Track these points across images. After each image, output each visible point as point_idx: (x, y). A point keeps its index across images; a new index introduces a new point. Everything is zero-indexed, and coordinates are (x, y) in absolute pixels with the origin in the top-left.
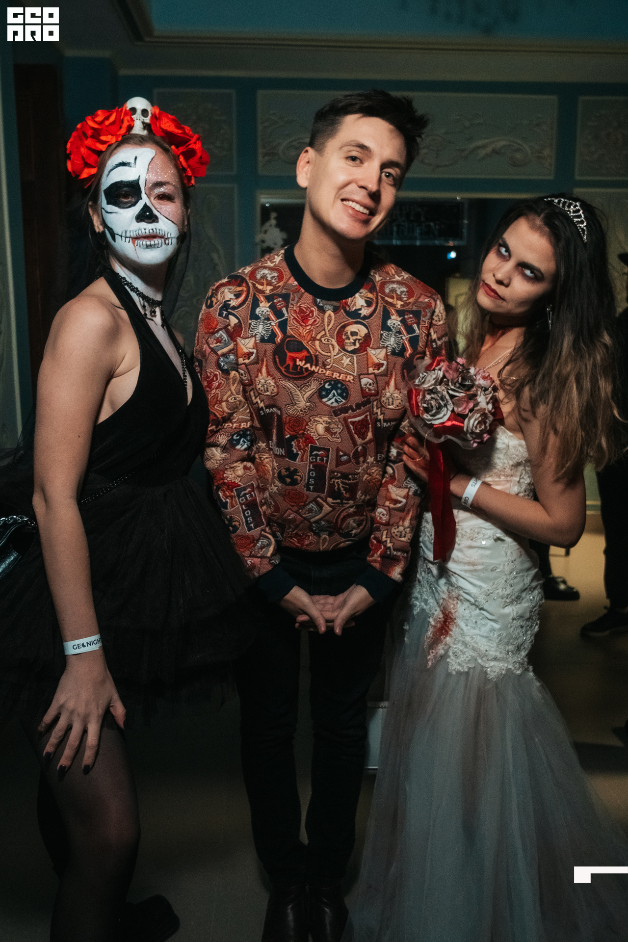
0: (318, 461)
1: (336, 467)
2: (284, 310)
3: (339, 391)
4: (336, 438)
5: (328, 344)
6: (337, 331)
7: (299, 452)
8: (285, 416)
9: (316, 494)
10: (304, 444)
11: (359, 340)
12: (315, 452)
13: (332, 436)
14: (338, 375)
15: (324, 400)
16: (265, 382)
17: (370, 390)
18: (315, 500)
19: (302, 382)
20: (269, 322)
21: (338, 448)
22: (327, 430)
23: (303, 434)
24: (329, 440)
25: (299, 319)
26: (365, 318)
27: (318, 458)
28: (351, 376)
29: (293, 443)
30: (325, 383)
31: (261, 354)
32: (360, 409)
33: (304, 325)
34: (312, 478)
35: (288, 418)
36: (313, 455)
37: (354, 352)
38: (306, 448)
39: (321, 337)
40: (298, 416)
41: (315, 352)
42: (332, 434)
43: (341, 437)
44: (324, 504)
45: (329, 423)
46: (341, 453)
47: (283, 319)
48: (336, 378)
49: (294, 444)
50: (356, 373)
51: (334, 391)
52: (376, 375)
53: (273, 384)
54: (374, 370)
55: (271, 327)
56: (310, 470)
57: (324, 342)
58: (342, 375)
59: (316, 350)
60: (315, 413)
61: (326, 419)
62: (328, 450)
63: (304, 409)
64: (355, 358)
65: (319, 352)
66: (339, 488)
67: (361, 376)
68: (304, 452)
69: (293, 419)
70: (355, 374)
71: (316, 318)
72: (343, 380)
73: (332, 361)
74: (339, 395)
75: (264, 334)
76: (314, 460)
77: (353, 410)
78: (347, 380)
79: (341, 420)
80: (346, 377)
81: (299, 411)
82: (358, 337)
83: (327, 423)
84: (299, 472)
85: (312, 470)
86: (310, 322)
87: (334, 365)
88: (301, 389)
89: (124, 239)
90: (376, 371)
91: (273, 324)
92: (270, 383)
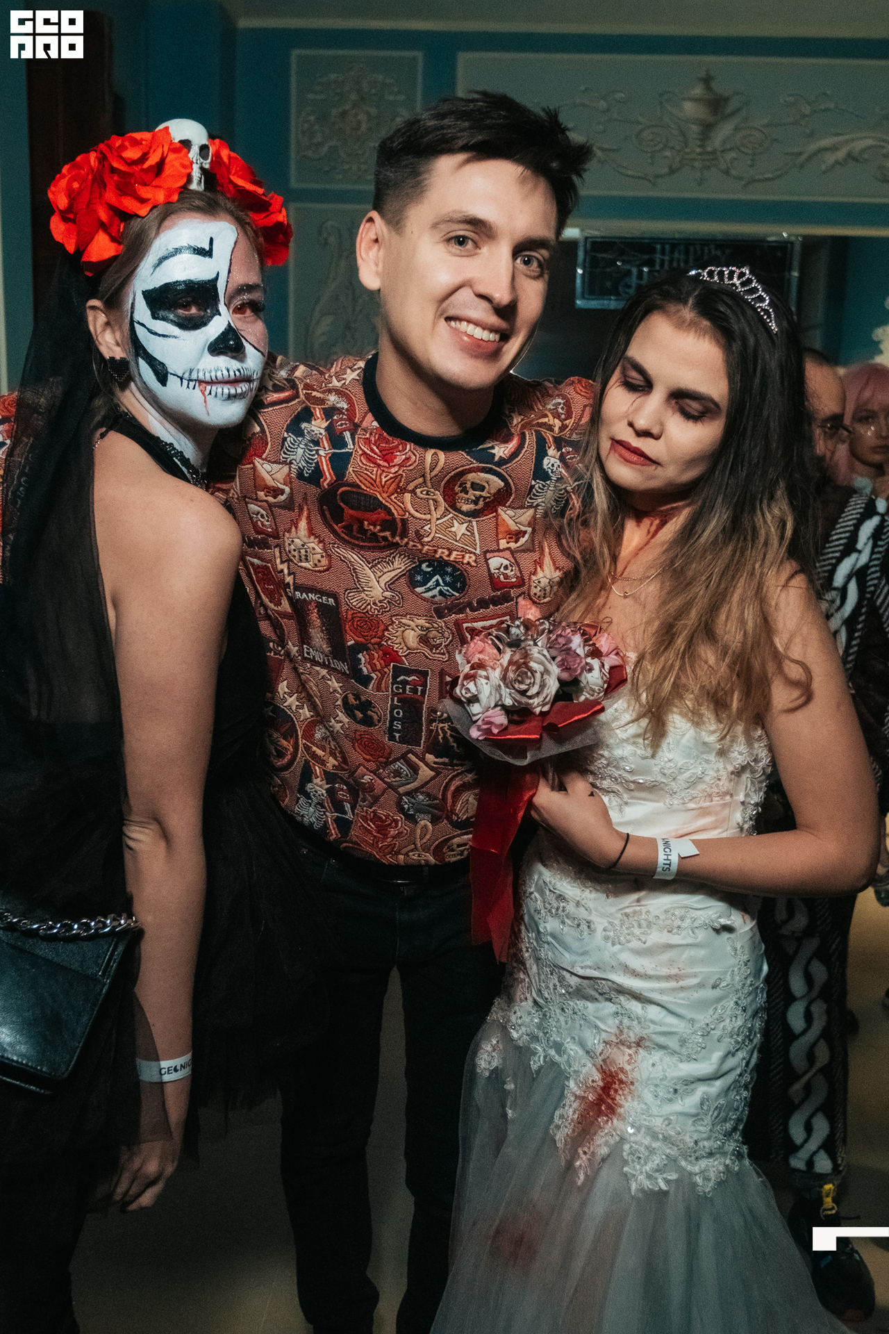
0: (407, 692)
1: (440, 700)
2: (347, 435)
3: (448, 579)
4: (440, 653)
5: (428, 500)
6: (446, 479)
7: (373, 675)
8: (344, 608)
9: (405, 747)
10: (382, 662)
11: (485, 498)
12: (402, 678)
13: (431, 650)
14: (447, 553)
15: (419, 590)
16: (303, 545)
17: (506, 577)
18: (404, 757)
19: (377, 554)
20: (316, 448)
21: (442, 669)
22: (424, 640)
23: (379, 644)
24: (427, 657)
25: (376, 454)
26: (502, 462)
27: (408, 687)
28: (471, 555)
29: (360, 656)
30: (421, 562)
31: (298, 499)
32: (487, 607)
33: (386, 464)
34: (398, 719)
35: (350, 613)
36: (398, 683)
37: (468, 514)
38: (386, 670)
39: (416, 487)
40: (367, 612)
41: (402, 513)
42: (431, 648)
43: (448, 651)
44: (421, 764)
45: (427, 629)
46: (448, 677)
47: (343, 451)
48: (441, 557)
49: (363, 659)
50: (478, 549)
51: (438, 577)
52: (512, 552)
53: (318, 550)
54: (508, 543)
55: (316, 456)
56: (393, 707)
57: (422, 496)
58: (455, 553)
59: (405, 510)
60: (402, 611)
61: (422, 622)
62: (424, 674)
63: (380, 602)
64: (474, 523)
65: (410, 514)
66: (445, 738)
67: (488, 555)
68: (383, 676)
69: (359, 615)
70: (478, 552)
71: (410, 453)
72: (456, 562)
73: (434, 529)
74: (446, 584)
75: (304, 467)
76: (401, 691)
77: (473, 610)
78: (465, 561)
79: (451, 625)
81: (369, 604)
82: (484, 494)
83: (422, 628)
84: (374, 707)
85: (397, 707)
86: (397, 461)
87: (437, 535)
88: (373, 566)
89: (185, 382)
90: (513, 545)
91: (322, 453)
92: (314, 549)
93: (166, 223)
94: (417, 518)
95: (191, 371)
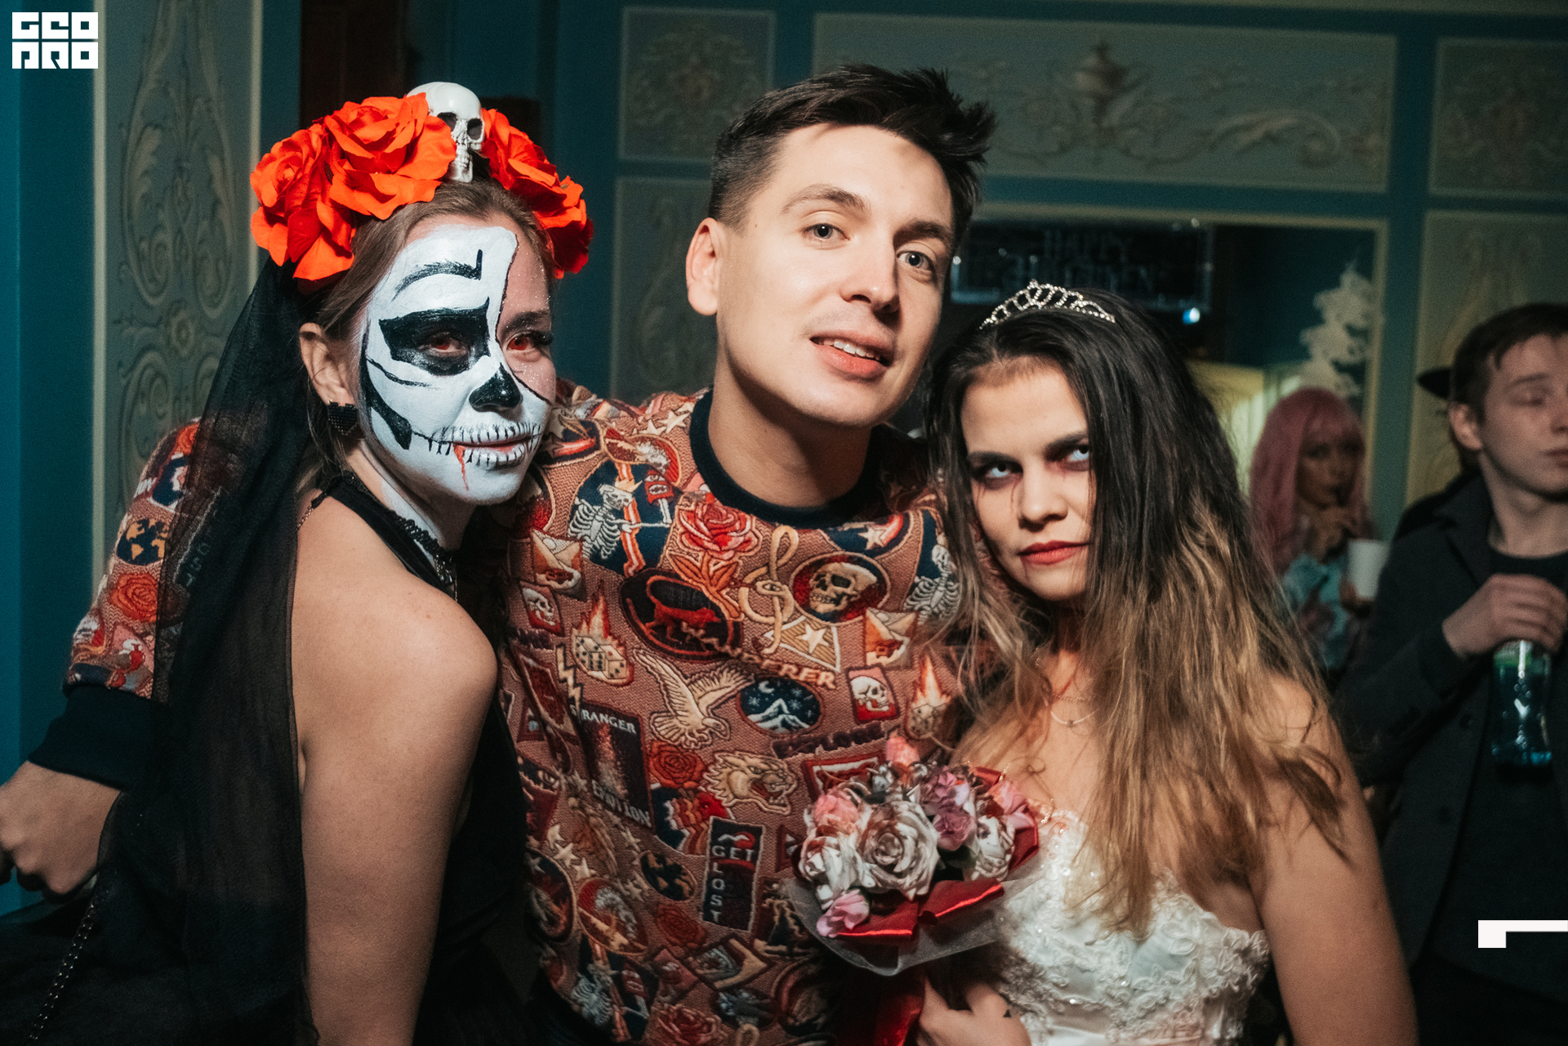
0: (732, 857)
1: (777, 870)
2: (664, 505)
3: (795, 705)
4: (779, 805)
5: (771, 597)
6: (798, 570)
7: (686, 832)
8: (649, 737)
9: (725, 930)
10: (698, 814)
11: (850, 596)
12: (725, 837)
13: (767, 799)
15: (754, 718)
16: (596, 648)
17: (875, 704)
18: (724, 943)
19: (696, 666)
20: (619, 521)
21: (782, 826)
22: (758, 785)
23: (696, 791)
24: (761, 809)
25: (702, 533)
26: (877, 551)
27: (733, 850)
28: (829, 674)
29: (668, 804)
30: (758, 681)
31: (592, 588)
32: (847, 745)
33: (716, 547)
34: (717, 893)
35: (655, 744)
36: (718, 844)
37: (826, 617)
38: (703, 825)
39: (756, 580)
40: (680, 745)
41: (735, 613)
42: (768, 796)
43: (791, 803)
44: (747, 952)
45: (763, 771)
46: (789, 839)
47: (656, 525)
48: (787, 675)
49: (671, 809)
50: (838, 666)
52: (884, 670)
53: (617, 655)
54: (878, 657)
55: (618, 533)
56: (712, 876)
57: (764, 591)
58: (806, 671)
59: (740, 611)
60: (729, 745)
61: (756, 761)
62: (755, 832)
63: (699, 731)
64: (834, 630)
65: (746, 616)
66: (783, 918)
67: (852, 674)
68: (698, 834)
69: (668, 748)
70: (838, 669)
71: (750, 534)
72: (808, 683)
73: (778, 637)
74: (792, 711)
75: (601, 546)
76: (723, 854)
77: (827, 748)
78: (820, 682)
79: (796, 768)
80: (817, 676)
81: (683, 734)
82: (849, 591)
83: (756, 770)
84: (685, 874)
85: (718, 876)
86: (732, 543)
87: (782, 645)
88: (692, 683)
89: (435, 446)
90: (884, 660)
91: (626, 527)
92: (610, 654)
93: (416, 230)
94: (755, 622)
95: (444, 430)
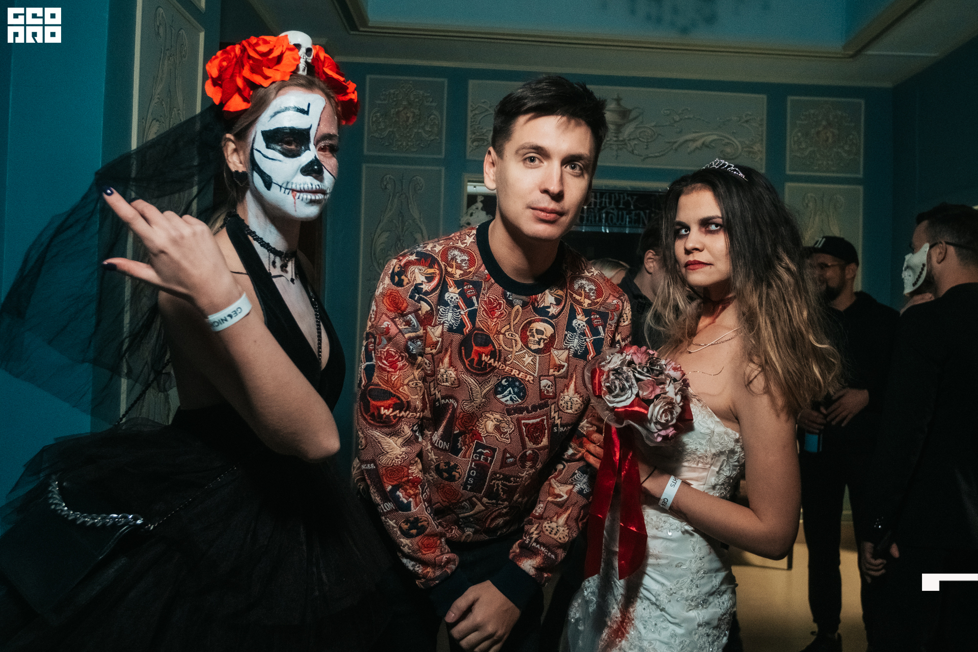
0: (481, 460)
1: (500, 469)
2: (474, 299)
3: (516, 390)
4: (505, 438)
5: (512, 339)
6: (522, 326)
7: (463, 448)
8: (460, 411)
9: (472, 494)
10: (470, 440)
11: (544, 340)
12: (480, 450)
13: (501, 435)
14: (518, 372)
15: (499, 396)
16: (445, 373)
17: (548, 392)
18: (469, 499)
21: (506, 449)
22: (497, 428)
23: (472, 429)
24: (497, 439)
26: (553, 317)
27: (482, 456)
29: (460, 438)
30: (502, 379)
32: (536, 411)
34: (472, 477)
35: (462, 414)
36: (477, 453)
37: (537, 351)
38: (472, 444)
39: (505, 332)
40: (472, 413)
42: (501, 433)
43: (511, 438)
44: (479, 503)
45: (501, 421)
46: (508, 455)
47: (472, 308)
48: (514, 375)
49: (460, 440)
50: (536, 374)
51: (510, 388)
52: (555, 377)
53: (453, 375)
54: (554, 371)
55: (459, 316)
56: (471, 469)
57: (508, 337)
58: (522, 373)
59: (500, 345)
60: (488, 409)
61: (498, 416)
62: (494, 450)
63: (479, 406)
64: (538, 358)
65: (502, 347)
66: (497, 489)
67: (542, 378)
68: (469, 448)
69: (467, 415)
70: (536, 375)
71: (503, 311)
72: (522, 379)
73: (513, 357)
74: (515, 393)
75: (452, 324)
76: (478, 458)
77: (528, 412)
78: (527, 379)
79: (514, 420)
80: (526, 377)
81: (474, 409)
82: (544, 337)
83: (498, 420)
84: (458, 469)
85: (473, 469)
86: (497, 315)
87: (514, 361)
88: (481, 385)
89: (283, 190)
90: (556, 373)
91: (462, 313)
92: (451, 374)
94: (506, 350)
95: (288, 183)
